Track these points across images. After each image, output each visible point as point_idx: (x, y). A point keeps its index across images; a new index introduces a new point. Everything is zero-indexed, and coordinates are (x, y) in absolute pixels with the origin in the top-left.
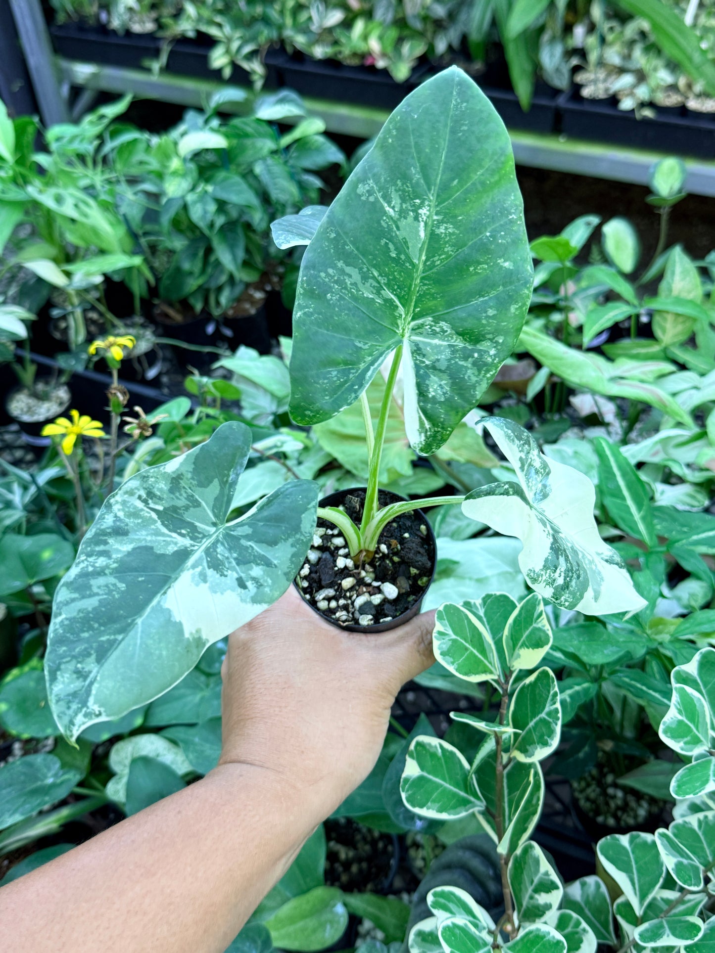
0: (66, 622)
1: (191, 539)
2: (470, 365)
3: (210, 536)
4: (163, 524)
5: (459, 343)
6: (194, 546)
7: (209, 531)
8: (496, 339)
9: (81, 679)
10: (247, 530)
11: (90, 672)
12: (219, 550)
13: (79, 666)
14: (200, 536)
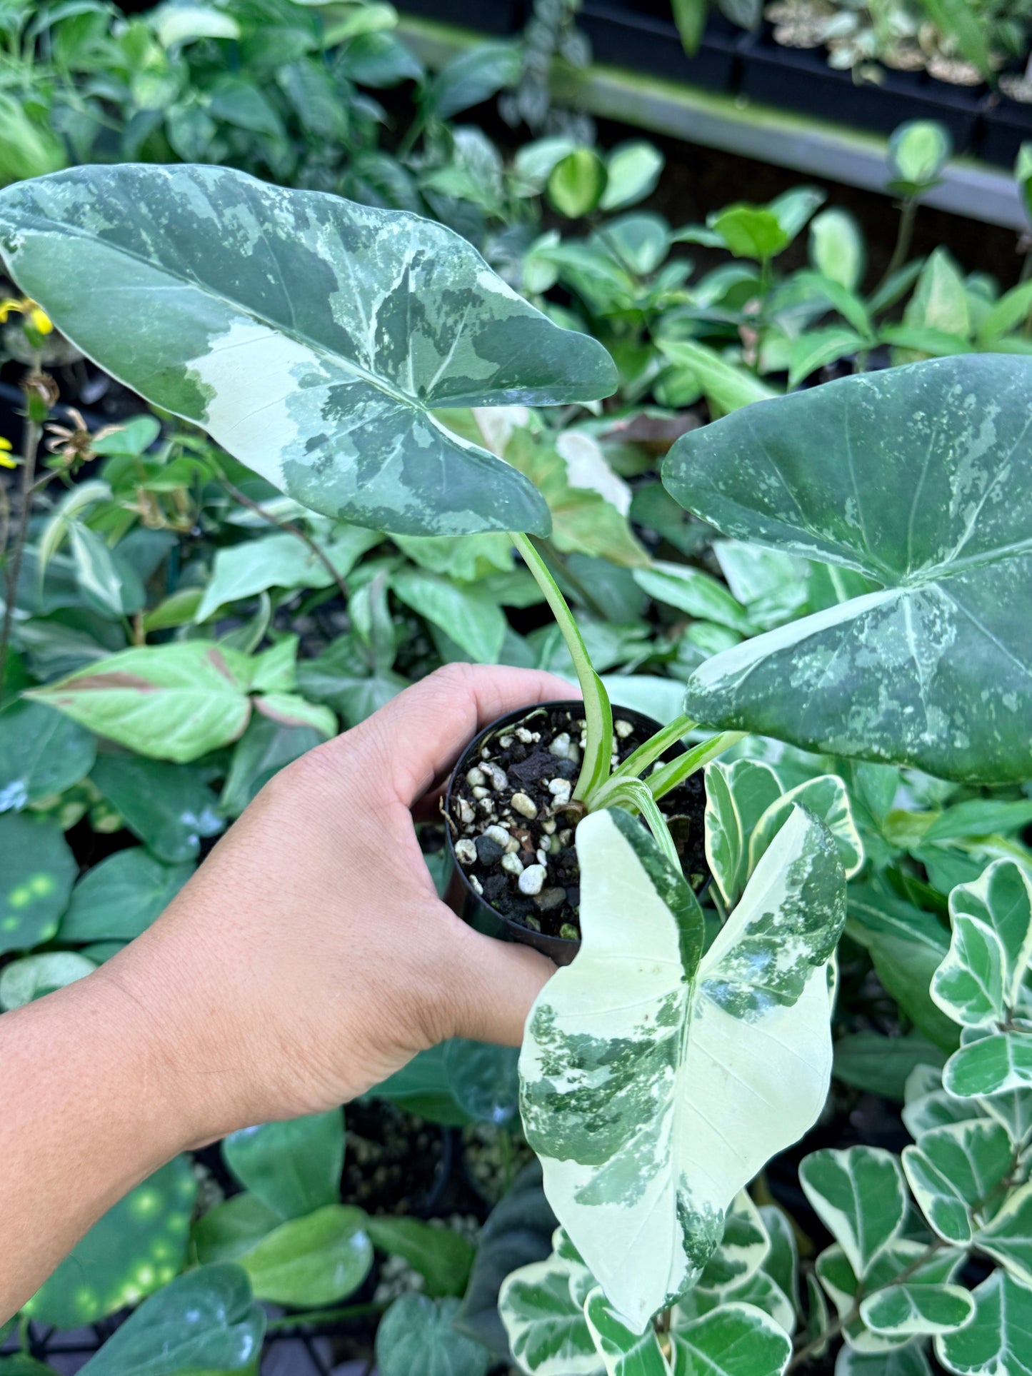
0: (159, 181)
1: (378, 355)
2: (883, 707)
3: (398, 387)
4: (387, 301)
5: (923, 674)
6: (367, 361)
7: (406, 386)
8: (958, 734)
9: (65, 215)
10: (424, 439)
11: (81, 225)
12: (373, 403)
13: (87, 207)
14: (390, 371)
